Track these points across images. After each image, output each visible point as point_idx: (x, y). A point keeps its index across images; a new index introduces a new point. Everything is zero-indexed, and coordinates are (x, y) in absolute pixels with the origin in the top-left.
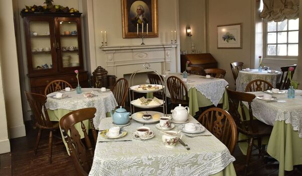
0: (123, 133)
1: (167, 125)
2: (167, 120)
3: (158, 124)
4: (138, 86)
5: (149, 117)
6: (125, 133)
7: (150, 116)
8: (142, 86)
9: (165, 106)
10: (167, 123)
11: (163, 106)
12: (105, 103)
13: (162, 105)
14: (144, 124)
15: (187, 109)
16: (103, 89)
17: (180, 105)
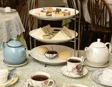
0: (12, 79)
1: (76, 70)
2: (78, 64)
3: (65, 67)
4: (41, 9)
5: (54, 55)
6: (16, 80)
7: (56, 53)
8: (47, 9)
9: (77, 41)
10: (77, 67)
11: (75, 42)
12: (8, 28)
13: (73, 40)
14: (46, 65)
15: (108, 46)
16: (8, 9)
17: (99, 40)
